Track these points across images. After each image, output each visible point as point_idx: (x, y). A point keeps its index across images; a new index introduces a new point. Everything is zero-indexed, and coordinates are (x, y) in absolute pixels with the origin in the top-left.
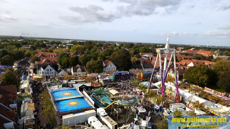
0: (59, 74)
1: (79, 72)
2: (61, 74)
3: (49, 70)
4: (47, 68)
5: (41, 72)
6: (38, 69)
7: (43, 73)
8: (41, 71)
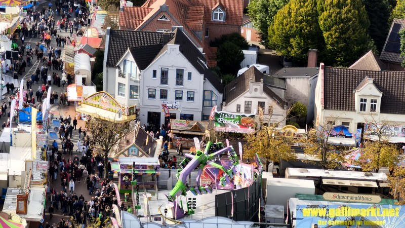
0: (230, 108)
1: (363, 107)
2: (239, 107)
3: (172, 76)
4: (158, 63)
5: (125, 81)
6: (112, 64)
7: (134, 88)
8: (122, 75)
